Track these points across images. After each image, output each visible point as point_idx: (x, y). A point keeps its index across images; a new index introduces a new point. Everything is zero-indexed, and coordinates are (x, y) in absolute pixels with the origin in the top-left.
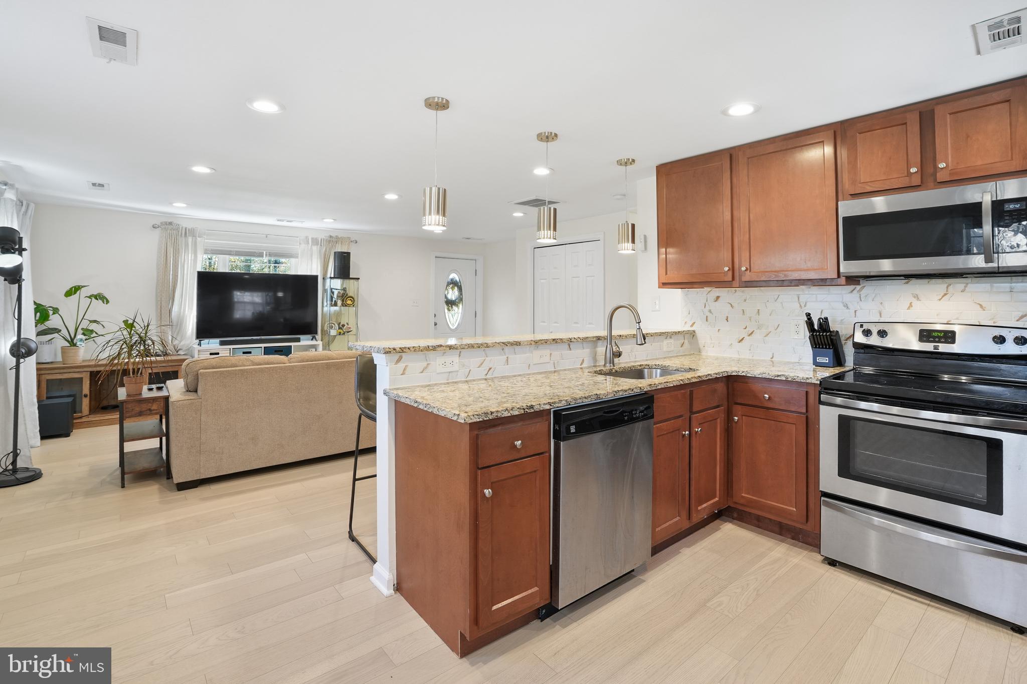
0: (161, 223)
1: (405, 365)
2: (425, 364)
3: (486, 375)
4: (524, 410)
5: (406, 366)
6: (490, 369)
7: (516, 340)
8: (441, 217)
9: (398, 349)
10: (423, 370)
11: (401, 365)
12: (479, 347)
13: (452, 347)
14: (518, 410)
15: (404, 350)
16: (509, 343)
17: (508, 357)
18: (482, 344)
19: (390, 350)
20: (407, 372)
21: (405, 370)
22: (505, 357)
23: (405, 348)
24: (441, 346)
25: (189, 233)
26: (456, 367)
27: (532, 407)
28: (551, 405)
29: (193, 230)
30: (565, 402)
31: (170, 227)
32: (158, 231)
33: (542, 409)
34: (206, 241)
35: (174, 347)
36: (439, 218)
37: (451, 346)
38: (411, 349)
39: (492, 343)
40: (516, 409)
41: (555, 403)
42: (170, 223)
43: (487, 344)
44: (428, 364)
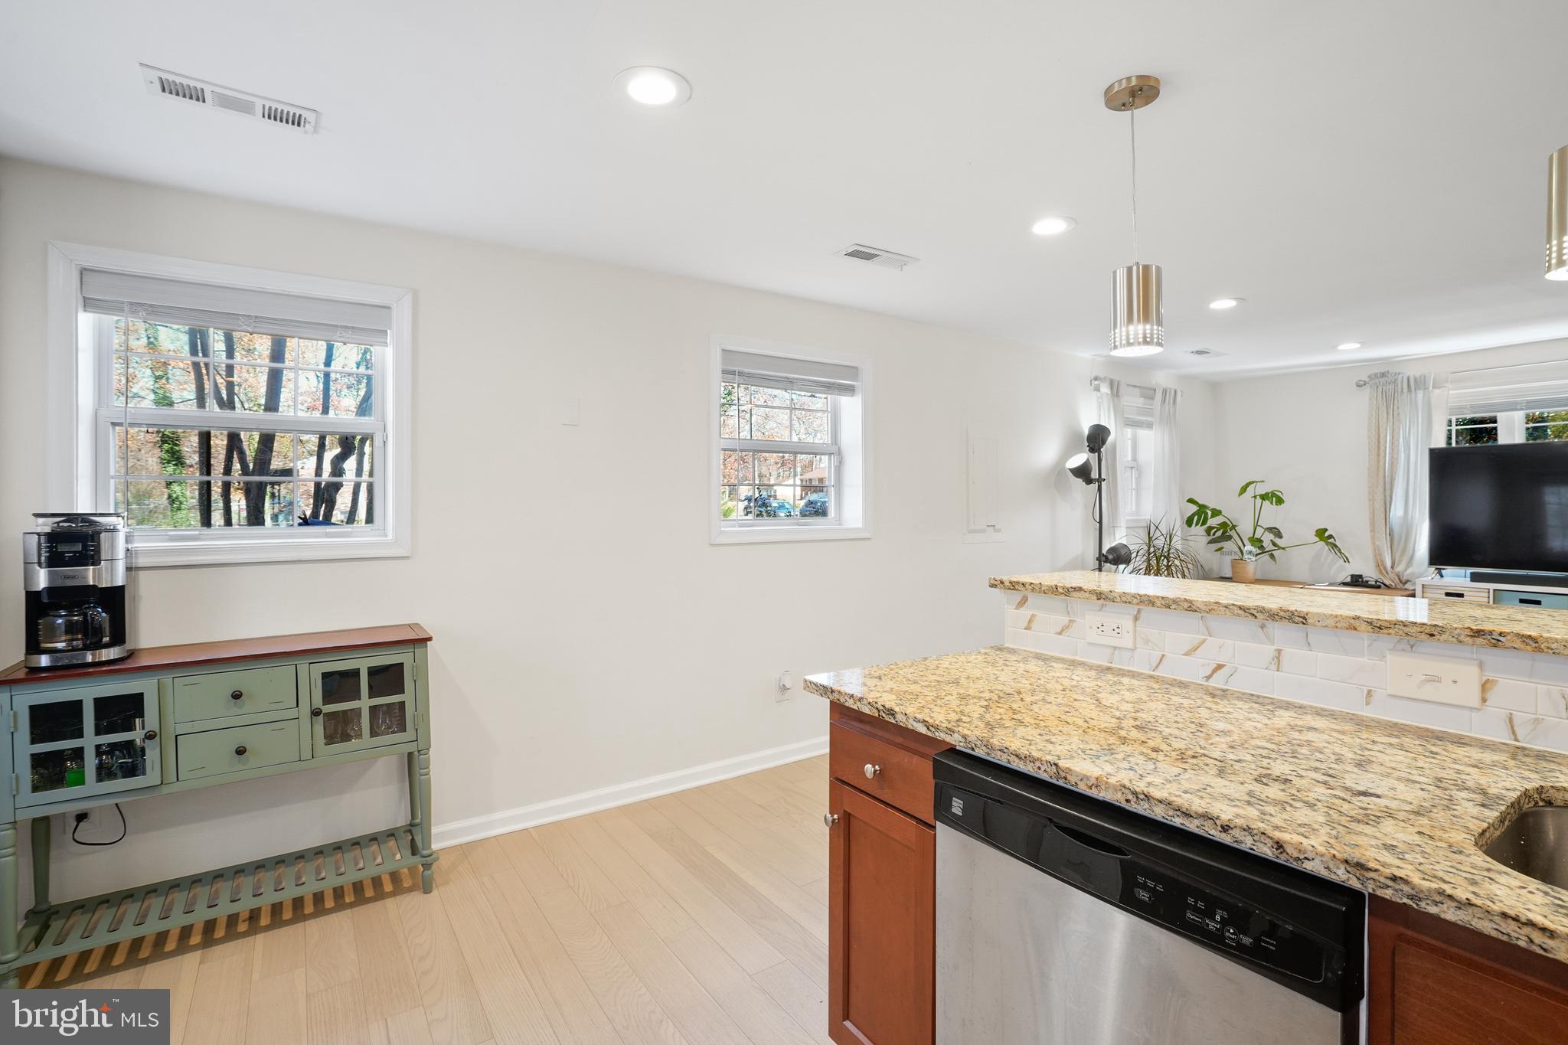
0: (1369, 377)
1: (1031, 613)
2: (1065, 620)
3: (1208, 678)
4: (879, 711)
5: (1033, 616)
6: (1220, 667)
7: (1292, 608)
8: (1155, 327)
9: (1007, 583)
10: (1062, 630)
11: (1026, 612)
12: (1168, 607)
13: (1103, 596)
14: (870, 707)
15: (1017, 587)
16: (1262, 610)
17: (1279, 651)
18: (1175, 601)
19: (996, 583)
20: (1034, 625)
21: (1030, 621)
22: (1269, 650)
23: (1018, 583)
24: (1080, 589)
25: (1418, 384)
26: (1127, 641)
27: (891, 712)
28: (928, 729)
29: (1422, 377)
30: (961, 739)
31: (1382, 380)
32: (1366, 392)
33: (910, 727)
34: (1451, 392)
35: (1398, 576)
36: (1152, 330)
37: (1101, 593)
38: (1027, 586)
39: (1206, 604)
40: (865, 702)
41: (937, 728)
42: (1383, 375)
43: (1191, 602)
44: (1071, 621)
